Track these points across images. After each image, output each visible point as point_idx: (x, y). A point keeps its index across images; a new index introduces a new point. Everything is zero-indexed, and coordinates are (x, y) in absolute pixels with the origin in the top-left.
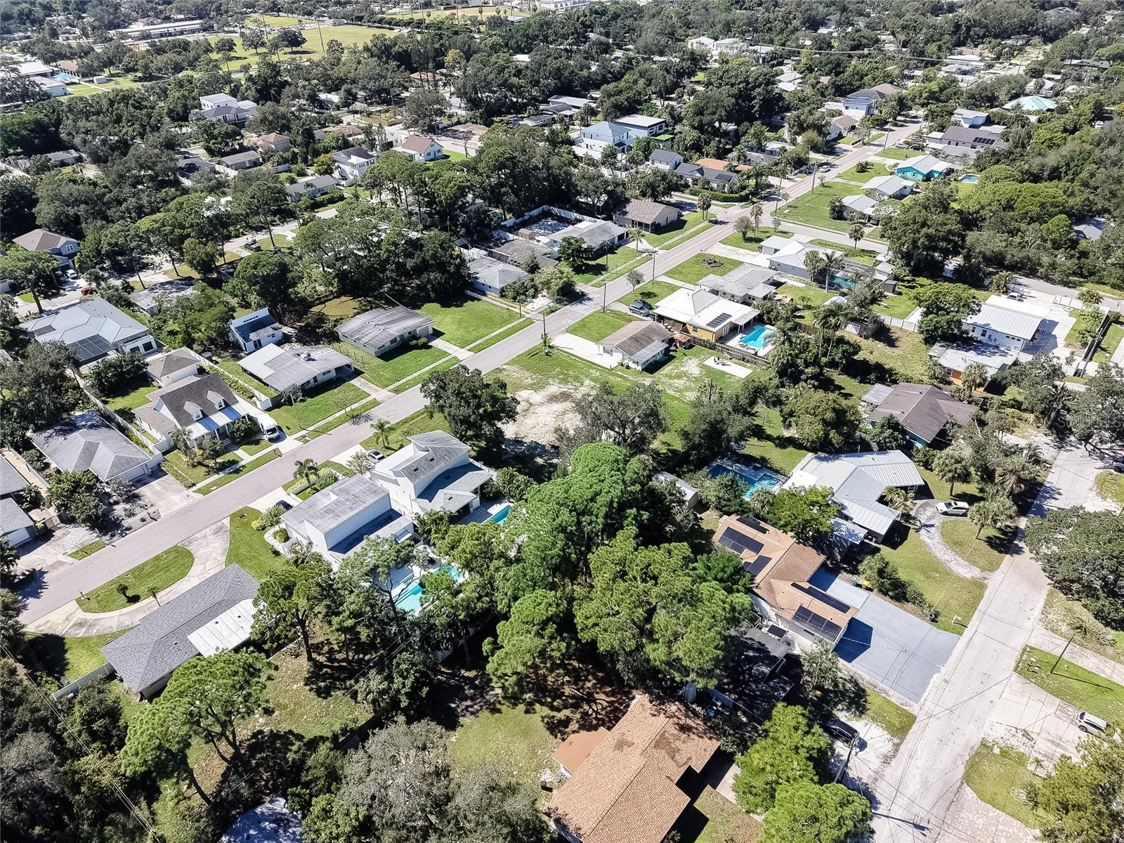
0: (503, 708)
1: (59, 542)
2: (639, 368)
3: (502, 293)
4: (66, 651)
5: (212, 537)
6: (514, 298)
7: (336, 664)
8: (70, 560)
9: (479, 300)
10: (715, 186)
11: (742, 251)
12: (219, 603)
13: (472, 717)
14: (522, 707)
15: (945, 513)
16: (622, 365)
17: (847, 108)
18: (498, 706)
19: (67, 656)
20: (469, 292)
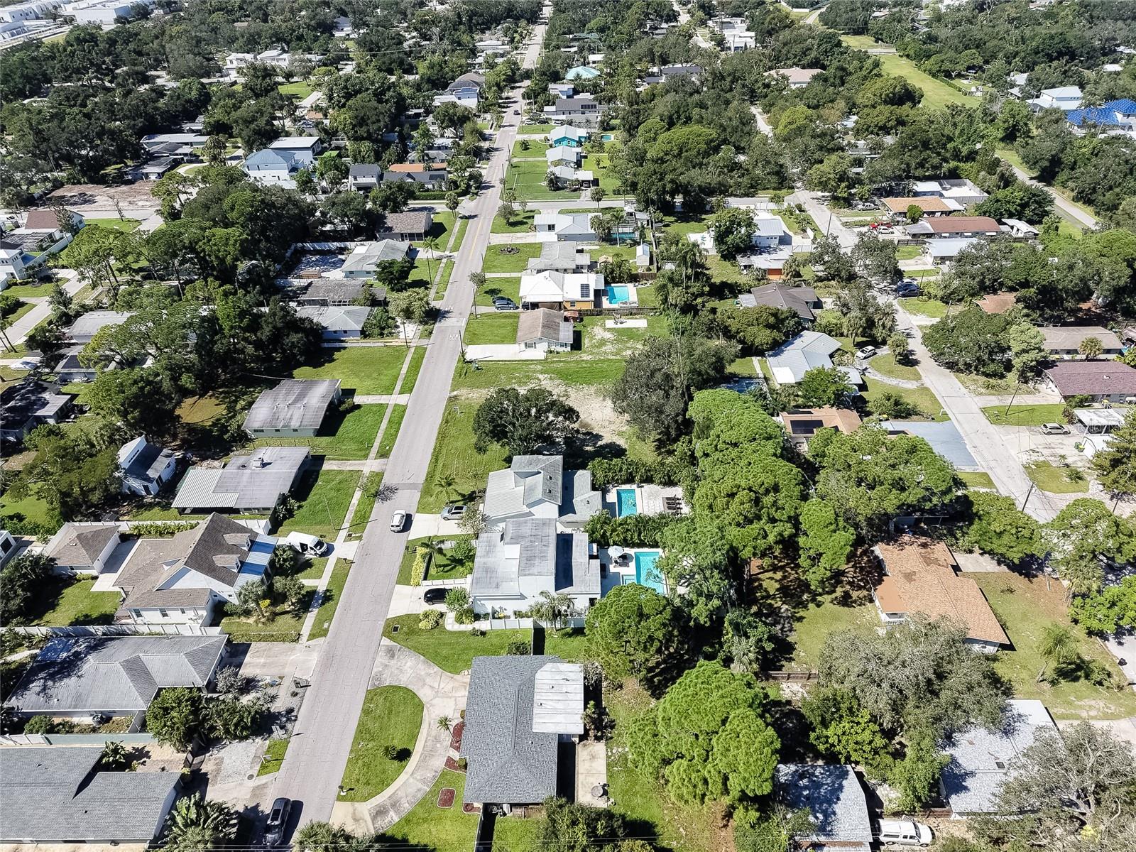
0: (801, 614)
1: (223, 773)
2: (569, 349)
3: (364, 334)
4: (405, 840)
5: (392, 662)
6: (382, 334)
7: (657, 671)
8: (264, 779)
9: (345, 348)
10: (430, 187)
11: (519, 235)
12: (520, 690)
13: (793, 633)
14: (811, 606)
15: (865, 358)
16: (551, 352)
17: (459, 99)
18: (798, 615)
19: (413, 841)
20: (326, 345)
